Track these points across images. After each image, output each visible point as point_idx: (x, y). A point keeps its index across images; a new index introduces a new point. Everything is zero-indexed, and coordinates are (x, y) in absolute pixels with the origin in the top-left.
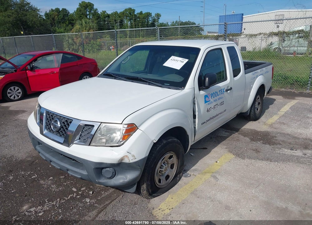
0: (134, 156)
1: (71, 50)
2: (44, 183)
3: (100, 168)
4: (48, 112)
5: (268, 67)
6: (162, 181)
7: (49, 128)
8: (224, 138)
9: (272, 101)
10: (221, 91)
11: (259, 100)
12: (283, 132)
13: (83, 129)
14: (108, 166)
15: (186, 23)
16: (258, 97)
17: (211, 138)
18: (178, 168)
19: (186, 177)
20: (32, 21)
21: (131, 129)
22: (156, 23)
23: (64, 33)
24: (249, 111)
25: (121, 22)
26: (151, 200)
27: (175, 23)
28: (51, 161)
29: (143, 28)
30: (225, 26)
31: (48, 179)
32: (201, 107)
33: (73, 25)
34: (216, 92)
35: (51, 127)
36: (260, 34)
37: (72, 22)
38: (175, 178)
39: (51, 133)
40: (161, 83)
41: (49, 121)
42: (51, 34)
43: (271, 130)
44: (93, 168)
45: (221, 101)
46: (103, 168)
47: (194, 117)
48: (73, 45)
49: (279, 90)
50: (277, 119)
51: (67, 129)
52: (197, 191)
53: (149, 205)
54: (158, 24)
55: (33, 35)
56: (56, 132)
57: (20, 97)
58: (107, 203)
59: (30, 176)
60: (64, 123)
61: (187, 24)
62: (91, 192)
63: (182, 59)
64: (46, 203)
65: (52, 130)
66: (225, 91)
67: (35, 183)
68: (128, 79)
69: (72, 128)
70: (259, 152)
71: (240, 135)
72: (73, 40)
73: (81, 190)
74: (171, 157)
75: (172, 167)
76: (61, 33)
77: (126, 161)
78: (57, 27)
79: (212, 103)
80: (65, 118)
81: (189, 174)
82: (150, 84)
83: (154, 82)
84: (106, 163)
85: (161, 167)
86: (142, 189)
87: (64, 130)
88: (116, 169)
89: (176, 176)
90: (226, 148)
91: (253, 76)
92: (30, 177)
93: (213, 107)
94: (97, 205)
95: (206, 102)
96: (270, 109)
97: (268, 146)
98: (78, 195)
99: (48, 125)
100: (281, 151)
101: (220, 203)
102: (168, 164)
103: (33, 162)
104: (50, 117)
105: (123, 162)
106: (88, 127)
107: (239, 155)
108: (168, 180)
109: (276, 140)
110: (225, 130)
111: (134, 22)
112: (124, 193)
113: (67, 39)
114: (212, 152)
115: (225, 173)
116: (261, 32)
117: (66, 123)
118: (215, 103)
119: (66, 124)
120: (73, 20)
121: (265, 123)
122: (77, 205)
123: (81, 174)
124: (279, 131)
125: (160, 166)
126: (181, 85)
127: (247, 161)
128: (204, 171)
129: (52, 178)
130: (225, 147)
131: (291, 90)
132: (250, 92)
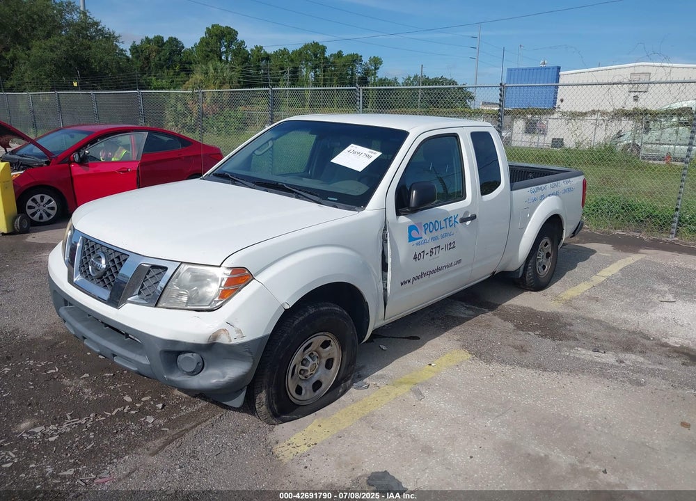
0: (239, 331)
1: (179, 127)
2: (69, 383)
3: (173, 352)
4: (87, 240)
5: (571, 179)
6: (303, 392)
7: (85, 272)
8: (459, 321)
9: (586, 254)
10: (450, 221)
11: (549, 248)
12: (589, 316)
13: (148, 274)
14: (189, 349)
15: (436, 81)
16: (544, 241)
17: (433, 319)
18: (342, 369)
19: (358, 388)
20: (101, 60)
21: (240, 278)
22: (371, 79)
23: (169, 89)
24: (522, 269)
25: (295, 71)
26: (276, 426)
27: (412, 79)
28: (85, 338)
29: (341, 88)
30: (501, 90)
31: (79, 377)
32: (401, 248)
33: (189, 72)
34: (436, 221)
35: (88, 269)
36: (594, 112)
37: (187, 66)
38: (334, 388)
39: (88, 280)
40: (321, 197)
41: (86, 258)
42: (136, 89)
43: (566, 311)
44: (160, 349)
45: (448, 240)
46: (180, 353)
47: (385, 267)
48: (185, 116)
49: (609, 233)
50: (586, 291)
51: (117, 272)
52: (373, 415)
53: (271, 437)
54: (375, 80)
55: (100, 90)
56: (98, 279)
57: (52, 217)
58: (187, 426)
59: (45, 369)
60: (113, 261)
61: (438, 82)
62: (160, 406)
63: (370, 152)
64: (67, 419)
65: (90, 275)
66: (458, 220)
67: (51, 383)
68: (258, 185)
69: (127, 271)
70: (526, 351)
71: (496, 317)
72: (185, 104)
73: (142, 401)
74: (326, 344)
75: (329, 364)
76: (162, 88)
77: (224, 340)
78: (155, 76)
79: (425, 242)
80: (116, 251)
81: (365, 383)
82: (298, 196)
83: (307, 193)
84: (185, 343)
85: (304, 362)
86: (258, 401)
87: (112, 275)
88: (205, 355)
89: (336, 384)
90: (458, 340)
91: (533, 196)
92: (45, 372)
93: (428, 251)
94: (168, 429)
95: (411, 239)
96: (576, 269)
97: (548, 341)
98: (133, 407)
99: (84, 266)
100: (574, 353)
101: (413, 440)
102: (320, 357)
103: (56, 343)
104: (88, 250)
105: (217, 341)
106: (156, 271)
107: (482, 353)
108: (318, 391)
109: (570, 330)
110: (468, 306)
111: (322, 73)
112: (224, 411)
113: (173, 102)
114: (426, 345)
115: (440, 385)
116: (596, 109)
117: (116, 261)
118: (433, 245)
119: (116, 263)
120: (190, 63)
121: (556, 298)
122: (127, 427)
123: (137, 364)
124: (581, 313)
125: (300, 359)
126: (359, 202)
127: (495, 367)
128: (398, 380)
129: (88, 375)
130: (456, 337)
131: (635, 234)
132: (523, 228)
